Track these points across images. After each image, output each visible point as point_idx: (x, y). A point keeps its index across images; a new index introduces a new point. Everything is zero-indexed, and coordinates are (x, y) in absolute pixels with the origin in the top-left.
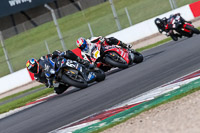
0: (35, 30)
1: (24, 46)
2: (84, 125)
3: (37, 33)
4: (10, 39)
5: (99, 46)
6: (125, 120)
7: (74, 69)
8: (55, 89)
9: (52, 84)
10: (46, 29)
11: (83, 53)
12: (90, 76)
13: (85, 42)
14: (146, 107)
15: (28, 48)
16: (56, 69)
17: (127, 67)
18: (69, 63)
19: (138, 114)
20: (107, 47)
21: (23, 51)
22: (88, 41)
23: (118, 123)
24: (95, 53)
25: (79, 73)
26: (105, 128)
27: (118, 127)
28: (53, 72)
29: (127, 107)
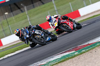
0: (43, 6)
1: (37, 14)
2: (67, 53)
3: (44, 8)
4: (30, 10)
5: (58, 20)
6: (88, 51)
7: (39, 35)
8: (30, 45)
9: (28, 43)
10: (49, 6)
11: (50, 23)
12: (48, 39)
13: (51, 17)
14: (98, 44)
15: (40, 15)
16: (29, 35)
17: (72, 32)
18: (37, 32)
19: (94, 48)
20: (62, 21)
21: (37, 16)
22: (53, 17)
23: (84, 52)
24: (55, 24)
25: (42, 37)
26: (78, 55)
27: (84, 54)
28: (28, 36)
29: (89, 44)
